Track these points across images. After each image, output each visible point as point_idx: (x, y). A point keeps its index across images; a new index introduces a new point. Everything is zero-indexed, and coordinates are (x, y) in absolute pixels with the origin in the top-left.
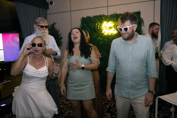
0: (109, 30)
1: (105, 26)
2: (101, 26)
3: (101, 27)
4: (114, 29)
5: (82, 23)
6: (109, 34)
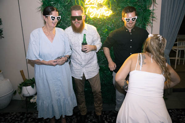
0: (97, 9)
1: (90, 3)
3: (83, 3)
4: (107, 9)
6: (98, 17)
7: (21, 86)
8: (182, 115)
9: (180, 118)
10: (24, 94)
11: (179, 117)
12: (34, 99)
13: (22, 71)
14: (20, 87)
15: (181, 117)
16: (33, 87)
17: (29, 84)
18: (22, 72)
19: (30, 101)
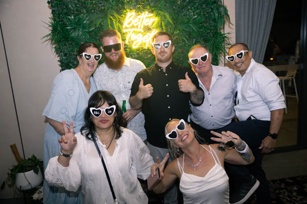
2: (122, 24)
3: (120, 25)
5: (53, 12)
7: (13, 173)
8: (282, 189)
9: (280, 193)
10: (21, 187)
11: (278, 192)
12: (39, 193)
13: (15, 145)
14: (11, 175)
15: (281, 191)
16: (36, 172)
17: (29, 167)
18: (13, 148)
19: (33, 198)
